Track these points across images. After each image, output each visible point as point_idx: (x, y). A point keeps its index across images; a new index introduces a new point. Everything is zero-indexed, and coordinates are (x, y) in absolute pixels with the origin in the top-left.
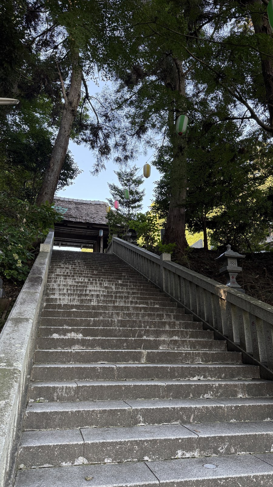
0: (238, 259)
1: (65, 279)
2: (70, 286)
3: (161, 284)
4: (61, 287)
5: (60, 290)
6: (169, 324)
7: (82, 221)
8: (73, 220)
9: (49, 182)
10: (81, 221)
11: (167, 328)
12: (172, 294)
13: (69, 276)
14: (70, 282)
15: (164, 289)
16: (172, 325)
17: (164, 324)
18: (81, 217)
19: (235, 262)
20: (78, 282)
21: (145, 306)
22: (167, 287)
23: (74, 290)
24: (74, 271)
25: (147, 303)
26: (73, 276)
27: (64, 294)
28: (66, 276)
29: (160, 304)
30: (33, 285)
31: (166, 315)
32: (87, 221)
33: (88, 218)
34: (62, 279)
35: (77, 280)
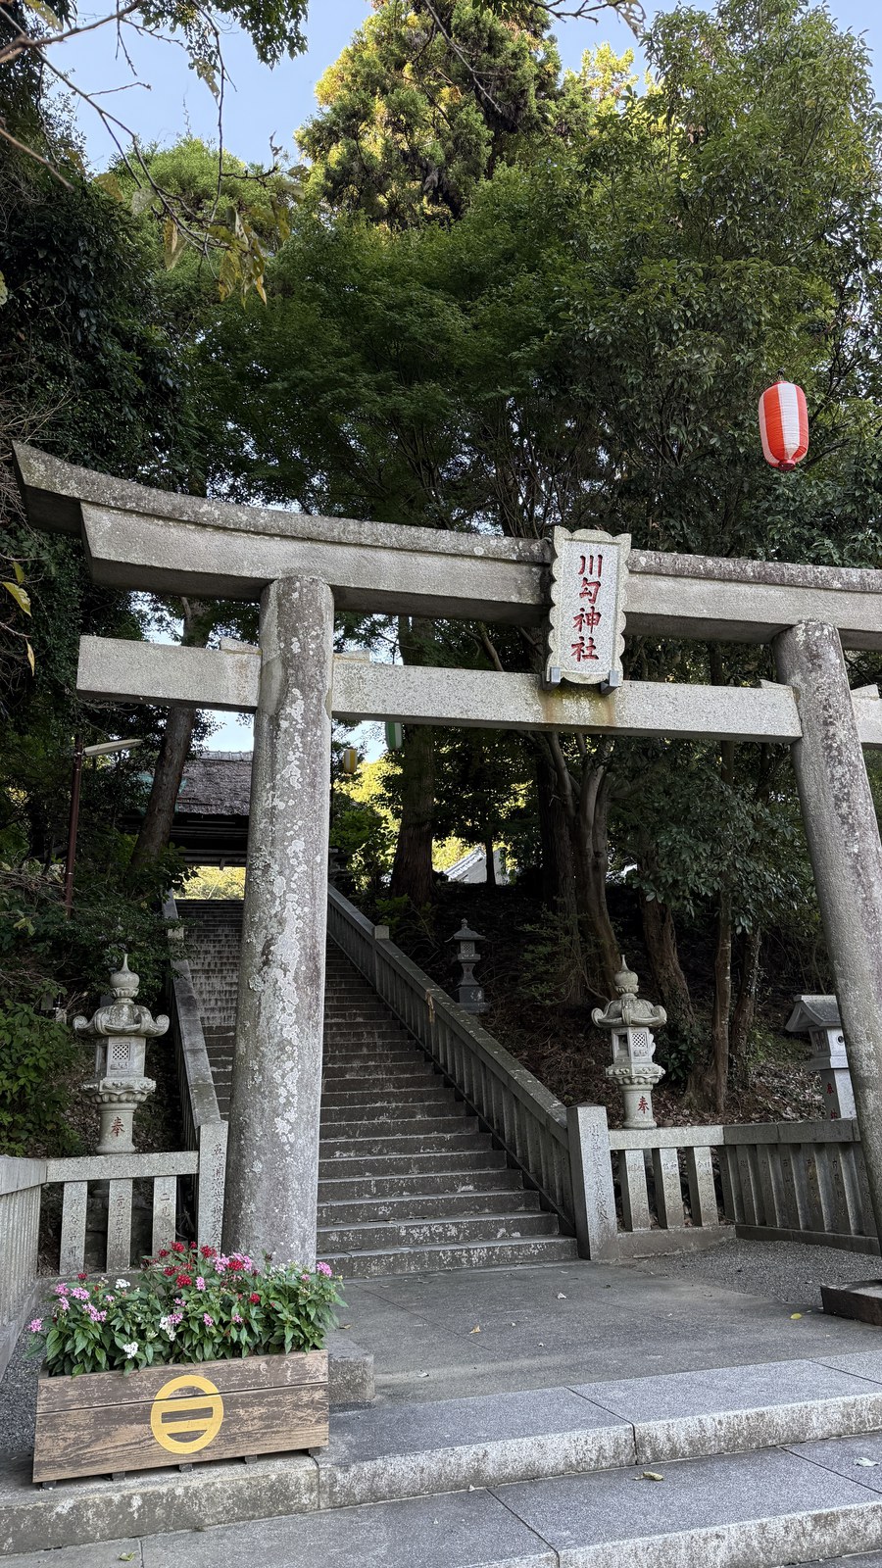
0: (477, 942)
1: (208, 978)
2: (220, 992)
3: (373, 978)
4: (204, 996)
5: (204, 1001)
6: (368, 1045)
7: (224, 812)
8: (202, 811)
9: (164, 787)
10: (219, 811)
11: (365, 1051)
12: (387, 997)
13: (213, 971)
14: (217, 983)
15: (378, 988)
16: (372, 1047)
17: (360, 1046)
18: (219, 802)
19: (473, 945)
20: (231, 984)
21: (340, 1021)
22: (381, 985)
23: (227, 1001)
24: (221, 958)
25: (343, 1016)
26: (221, 971)
27: (213, 1009)
28: (207, 971)
29: (365, 1016)
30: (189, 1010)
31: (368, 1033)
32: (236, 812)
33: (237, 803)
34: (203, 980)
35: (228, 980)
